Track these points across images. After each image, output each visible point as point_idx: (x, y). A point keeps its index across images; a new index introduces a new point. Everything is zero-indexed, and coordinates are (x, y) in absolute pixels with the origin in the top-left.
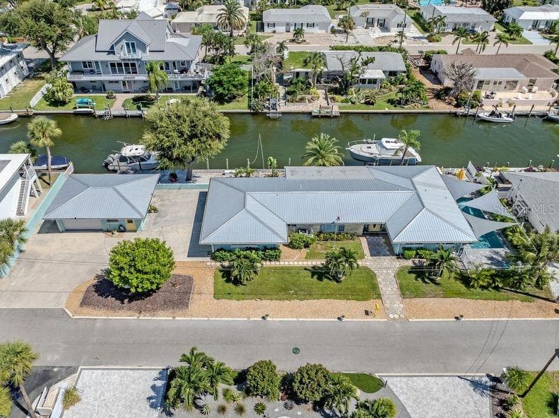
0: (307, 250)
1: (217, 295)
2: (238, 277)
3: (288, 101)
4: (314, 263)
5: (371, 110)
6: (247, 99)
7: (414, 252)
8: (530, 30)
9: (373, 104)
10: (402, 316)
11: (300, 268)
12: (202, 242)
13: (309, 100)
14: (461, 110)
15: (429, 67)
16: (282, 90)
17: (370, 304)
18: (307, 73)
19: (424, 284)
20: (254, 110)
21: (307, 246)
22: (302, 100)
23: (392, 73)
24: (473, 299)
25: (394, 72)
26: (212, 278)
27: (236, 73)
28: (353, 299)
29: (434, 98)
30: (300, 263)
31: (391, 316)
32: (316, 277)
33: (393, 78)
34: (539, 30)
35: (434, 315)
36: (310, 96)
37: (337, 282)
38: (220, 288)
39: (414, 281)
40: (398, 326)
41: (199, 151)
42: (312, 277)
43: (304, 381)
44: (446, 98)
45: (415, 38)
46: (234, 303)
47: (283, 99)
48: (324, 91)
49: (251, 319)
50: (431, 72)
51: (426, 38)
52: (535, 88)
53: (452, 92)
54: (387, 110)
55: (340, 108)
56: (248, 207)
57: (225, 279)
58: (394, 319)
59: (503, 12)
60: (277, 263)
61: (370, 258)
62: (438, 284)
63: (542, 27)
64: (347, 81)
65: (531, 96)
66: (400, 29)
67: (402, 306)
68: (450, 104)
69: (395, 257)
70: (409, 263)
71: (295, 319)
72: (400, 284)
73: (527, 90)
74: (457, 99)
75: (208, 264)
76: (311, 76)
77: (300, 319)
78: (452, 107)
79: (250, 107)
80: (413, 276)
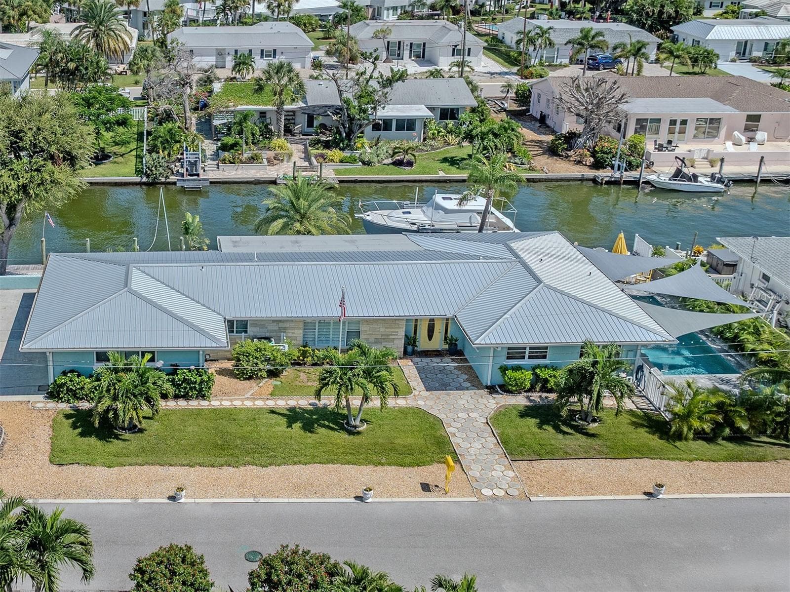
0: (274, 382)
1: (58, 458)
2: (111, 415)
3: (224, 161)
4: (292, 403)
5: (405, 174)
6: (134, 159)
7: (529, 375)
8: (733, 61)
9: (410, 164)
10: (514, 492)
11: (260, 410)
12: (26, 346)
13: (269, 161)
14: (604, 174)
15: (528, 110)
16: (209, 147)
17: (432, 472)
18: (263, 114)
19: (560, 436)
20: (148, 176)
21: (273, 374)
22: (253, 159)
23: (448, 113)
24: (681, 460)
25: (452, 110)
26: (47, 429)
27: (112, 100)
28: (390, 465)
29: (544, 154)
30: (259, 403)
31: (487, 492)
32: (297, 425)
33: (451, 123)
34: (753, 61)
35: (590, 489)
36: (271, 154)
37: (350, 433)
38: (65, 444)
39: (537, 430)
40: (505, 509)
41: (24, 188)
42: (289, 426)
43: (275, 578)
44: (571, 153)
45: (492, 74)
46: (99, 473)
47: (213, 160)
48: (301, 147)
49: (140, 501)
50: (533, 118)
51: (516, 74)
52: (760, 135)
53: (581, 140)
54: (442, 175)
55: (337, 172)
56: (134, 286)
57: (80, 430)
58: (494, 498)
59: (672, 32)
60: (204, 403)
61: (426, 394)
62: (593, 436)
63: (758, 54)
64: (351, 119)
65: (754, 147)
66: (458, 58)
67: (511, 474)
68: (579, 162)
69: (484, 392)
70: (521, 400)
71: (251, 500)
72: (501, 435)
73: (744, 139)
74: (594, 154)
75: (39, 405)
76: (272, 118)
77: (262, 500)
78: (586, 169)
79: (139, 172)
80: (532, 422)
